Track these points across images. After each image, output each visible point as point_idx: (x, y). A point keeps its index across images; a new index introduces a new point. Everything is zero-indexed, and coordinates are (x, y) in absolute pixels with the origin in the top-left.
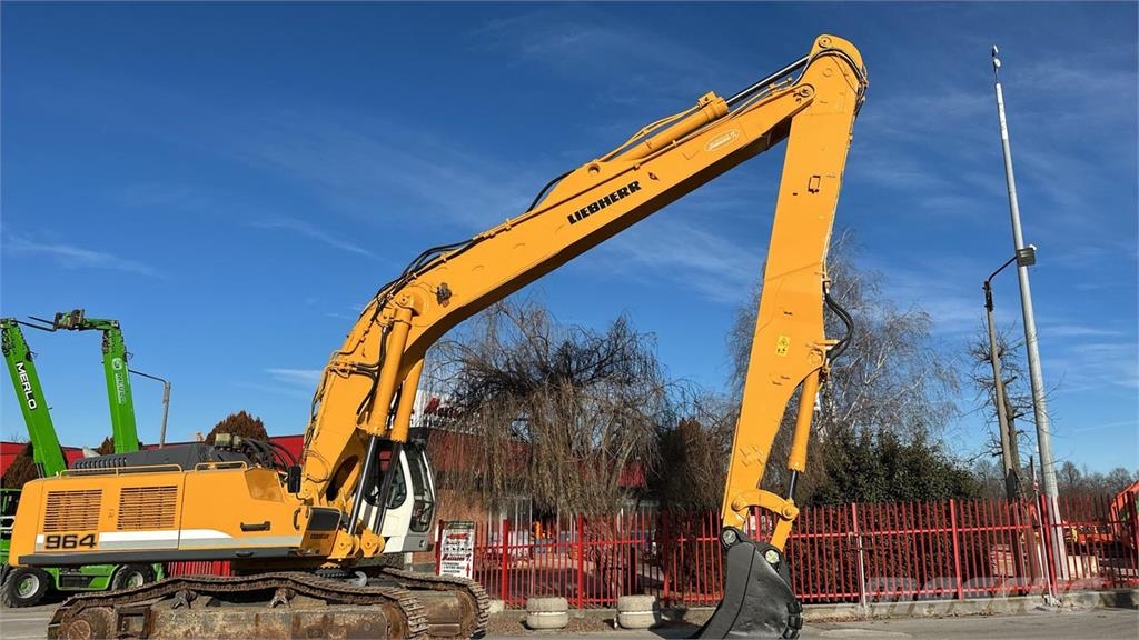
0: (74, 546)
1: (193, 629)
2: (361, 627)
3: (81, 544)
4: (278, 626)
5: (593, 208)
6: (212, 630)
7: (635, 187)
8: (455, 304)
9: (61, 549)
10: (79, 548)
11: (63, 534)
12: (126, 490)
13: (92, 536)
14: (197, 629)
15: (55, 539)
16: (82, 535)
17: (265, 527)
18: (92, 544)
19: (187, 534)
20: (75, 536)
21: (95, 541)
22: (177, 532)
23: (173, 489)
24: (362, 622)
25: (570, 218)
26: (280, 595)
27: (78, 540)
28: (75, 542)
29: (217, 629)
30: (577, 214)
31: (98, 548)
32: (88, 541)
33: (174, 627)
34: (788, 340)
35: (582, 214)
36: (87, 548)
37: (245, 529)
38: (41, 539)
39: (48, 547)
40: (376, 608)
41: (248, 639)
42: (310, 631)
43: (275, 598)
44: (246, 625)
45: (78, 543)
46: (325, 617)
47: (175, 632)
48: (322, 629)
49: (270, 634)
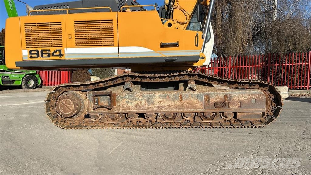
0: (49, 56)
1: (141, 103)
2: (250, 101)
3: (53, 55)
4: (195, 101)
6: (153, 103)
9: (40, 58)
10: (52, 58)
11: (39, 49)
12: (77, 22)
13: (60, 51)
14: (143, 103)
15: (35, 52)
16: (52, 50)
17: (176, 45)
18: (60, 55)
19: (123, 49)
20: (49, 51)
21: (62, 53)
22: (118, 48)
23: (111, 21)
24: (250, 99)
26: (192, 84)
27: (51, 53)
28: (49, 54)
29: (156, 103)
31: (65, 58)
32: (58, 53)
33: (128, 102)
36: (58, 58)
37: (163, 46)
38: (26, 52)
39: (31, 57)
40: (258, 91)
41: (176, 108)
42: (215, 104)
43: (189, 86)
44: (174, 100)
45: (51, 55)
46: (226, 96)
47: (129, 105)
48: (224, 103)
49: (190, 105)
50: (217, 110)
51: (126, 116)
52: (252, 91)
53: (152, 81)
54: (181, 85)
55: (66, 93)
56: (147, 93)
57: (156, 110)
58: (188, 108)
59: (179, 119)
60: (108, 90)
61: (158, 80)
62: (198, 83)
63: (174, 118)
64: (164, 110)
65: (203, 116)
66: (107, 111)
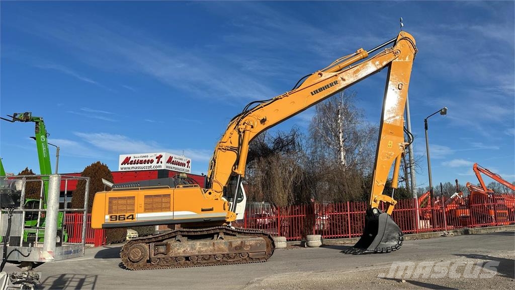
0: (124, 219)
1: (187, 249)
2: (256, 245)
3: (127, 218)
4: (222, 246)
5: (321, 90)
6: (195, 250)
7: (336, 83)
8: (267, 124)
9: (118, 221)
10: (126, 220)
11: (118, 215)
12: (146, 197)
13: (133, 215)
14: (189, 249)
15: (115, 217)
16: (127, 215)
17: (211, 210)
18: (133, 218)
19: (176, 213)
20: (124, 215)
21: (134, 217)
22: (173, 212)
23: (169, 195)
25: (312, 93)
26: (221, 235)
27: (126, 217)
28: (124, 218)
29: (197, 249)
30: (314, 91)
31: (136, 220)
32: (131, 217)
33: (178, 249)
34: (392, 142)
35: (316, 92)
36: (131, 220)
37: (203, 210)
38: (107, 217)
39: (111, 220)
40: (261, 238)
41: (211, 252)
42: (236, 248)
43: (220, 236)
44: (209, 247)
45: (126, 218)
46: (242, 242)
47: (179, 251)
48: (241, 247)
49: (220, 249)
50: (237, 252)
51: (176, 259)
52: (258, 238)
53: (195, 234)
54: (215, 236)
55: (135, 245)
56: (191, 242)
57: (197, 254)
58: (218, 251)
59: (212, 260)
60: (164, 242)
61: (199, 233)
62: (226, 234)
63: (209, 259)
64: (202, 253)
65: (228, 256)
66: (163, 256)
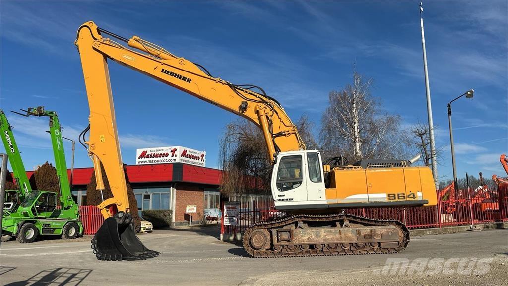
1: (311, 236)
2: (388, 234)
4: (350, 235)
6: (320, 237)
14: (313, 237)
24: (388, 232)
26: (346, 223)
29: (322, 236)
33: (302, 236)
40: (392, 227)
41: (337, 240)
42: (365, 237)
43: (345, 224)
44: (335, 235)
46: (371, 231)
47: (303, 238)
48: (371, 236)
49: (347, 238)
50: (366, 241)
51: (300, 247)
52: (389, 227)
53: (320, 221)
54: (338, 224)
55: (257, 230)
56: (314, 230)
57: (322, 241)
58: (345, 240)
59: (340, 249)
60: (284, 228)
61: (325, 220)
62: (350, 222)
63: (336, 248)
64: (328, 242)
65: (357, 246)
66: (287, 243)
